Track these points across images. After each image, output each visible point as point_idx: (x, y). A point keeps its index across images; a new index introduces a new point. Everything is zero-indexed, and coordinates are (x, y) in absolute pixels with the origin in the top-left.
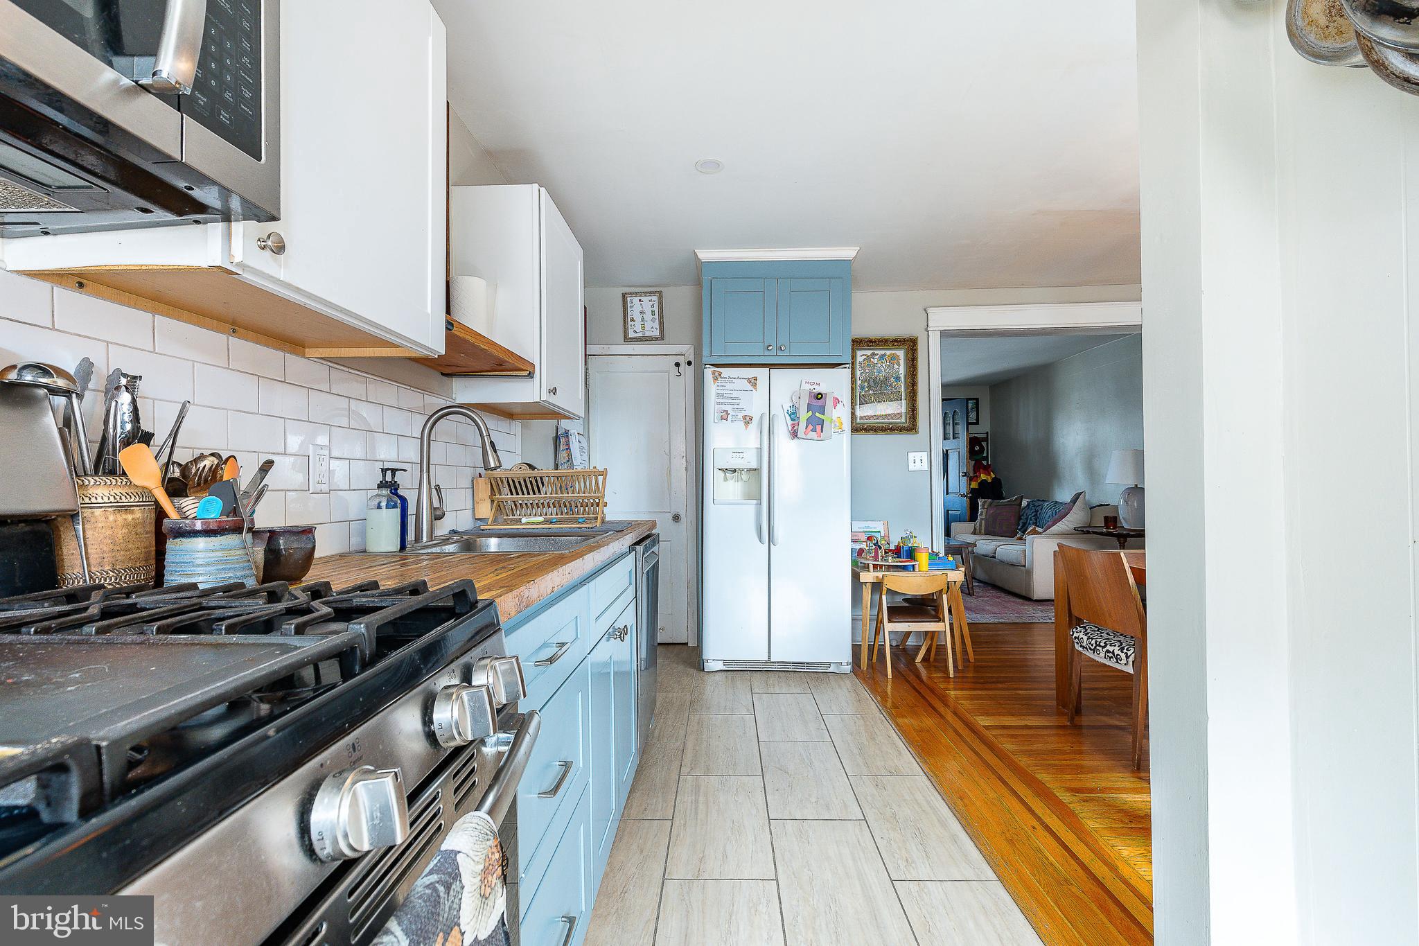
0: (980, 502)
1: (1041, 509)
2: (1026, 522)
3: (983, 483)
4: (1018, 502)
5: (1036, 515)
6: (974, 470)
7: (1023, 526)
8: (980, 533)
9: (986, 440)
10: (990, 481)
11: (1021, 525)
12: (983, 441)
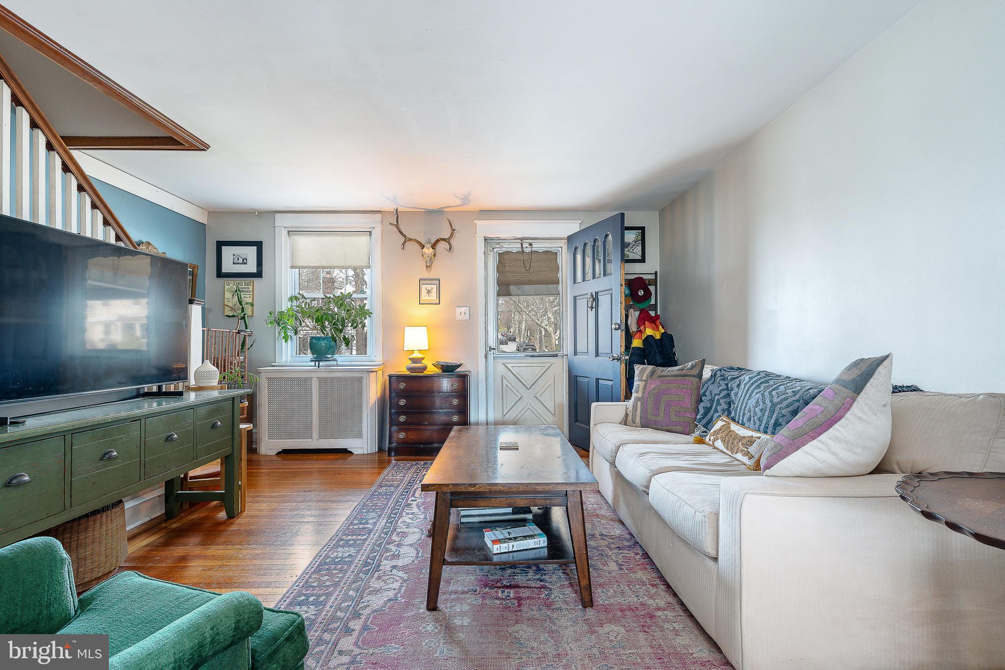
0: (638, 368)
1: (739, 385)
2: (711, 407)
3: (648, 340)
4: (696, 371)
5: (729, 395)
6: (638, 323)
7: (705, 415)
8: (633, 424)
9: (654, 282)
10: (658, 337)
11: (701, 411)
12: (650, 285)
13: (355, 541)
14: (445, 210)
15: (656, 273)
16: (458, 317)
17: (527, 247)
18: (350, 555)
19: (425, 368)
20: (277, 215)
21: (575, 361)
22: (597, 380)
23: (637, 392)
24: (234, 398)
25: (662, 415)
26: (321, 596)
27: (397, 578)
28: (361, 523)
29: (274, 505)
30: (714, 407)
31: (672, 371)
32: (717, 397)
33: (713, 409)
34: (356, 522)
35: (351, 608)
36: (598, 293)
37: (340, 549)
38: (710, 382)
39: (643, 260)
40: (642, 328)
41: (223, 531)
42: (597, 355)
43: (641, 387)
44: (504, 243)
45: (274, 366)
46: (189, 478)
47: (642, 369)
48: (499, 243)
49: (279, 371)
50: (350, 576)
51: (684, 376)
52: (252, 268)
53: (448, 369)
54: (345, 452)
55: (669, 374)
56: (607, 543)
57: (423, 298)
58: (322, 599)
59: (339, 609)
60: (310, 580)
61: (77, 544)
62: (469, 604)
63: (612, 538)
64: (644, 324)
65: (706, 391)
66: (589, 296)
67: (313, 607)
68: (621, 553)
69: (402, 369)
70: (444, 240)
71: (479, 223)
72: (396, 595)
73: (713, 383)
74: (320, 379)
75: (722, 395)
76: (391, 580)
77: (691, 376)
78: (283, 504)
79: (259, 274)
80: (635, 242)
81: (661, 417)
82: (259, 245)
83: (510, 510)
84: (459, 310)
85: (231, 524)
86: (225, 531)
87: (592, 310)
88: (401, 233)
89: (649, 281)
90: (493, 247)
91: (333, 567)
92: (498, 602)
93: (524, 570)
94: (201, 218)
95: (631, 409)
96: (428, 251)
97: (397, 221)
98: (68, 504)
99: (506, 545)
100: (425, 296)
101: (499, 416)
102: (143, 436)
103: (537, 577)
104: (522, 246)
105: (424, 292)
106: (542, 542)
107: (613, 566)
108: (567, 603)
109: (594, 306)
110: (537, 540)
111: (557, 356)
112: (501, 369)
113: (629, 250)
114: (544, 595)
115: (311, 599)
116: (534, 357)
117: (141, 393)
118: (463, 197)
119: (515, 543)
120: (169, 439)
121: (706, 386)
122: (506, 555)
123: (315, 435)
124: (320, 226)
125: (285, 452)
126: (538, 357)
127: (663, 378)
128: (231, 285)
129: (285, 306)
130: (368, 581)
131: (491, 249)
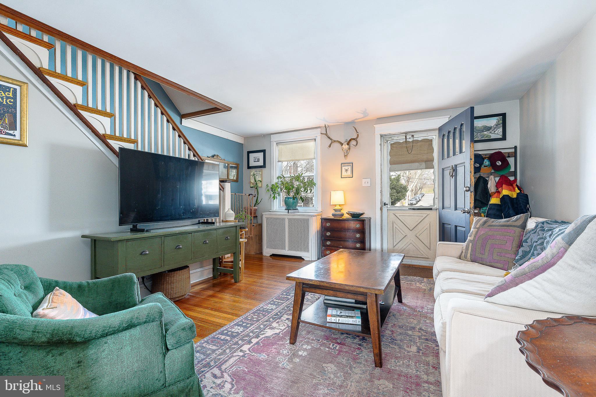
0: (475, 219)
3: (504, 198)
4: (519, 223)
6: (496, 186)
7: (523, 257)
8: (465, 259)
9: (515, 155)
11: (520, 254)
12: (509, 157)
13: (278, 302)
14: (355, 121)
15: (516, 148)
16: (364, 185)
17: (410, 138)
18: (272, 309)
19: (343, 215)
20: (272, 136)
21: (443, 213)
22: (456, 227)
23: (470, 236)
24: (236, 226)
25: (487, 254)
26: (248, 324)
27: (286, 325)
28: (286, 295)
29: (255, 280)
30: (532, 251)
31: (500, 222)
32: (535, 244)
33: (531, 253)
34: (284, 294)
35: (257, 333)
36: (456, 166)
37: (270, 305)
38: (533, 232)
39: (504, 138)
40: (500, 189)
41: (229, 287)
42: (456, 209)
43: (474, 233)
44: (394, 137)
45: (271, 212)
46: (223, 262)
47: (478, 220)
48: (391, 137)
49: (271, 214)
50: (266, 318)
51: (508, 226)
52: (261, 163)
53: (356, 216)
54: (300, 259)
55: (497, 224)
56: (420, 334)
57: (343, 174)
58: (248, 325)
59: (252, 332)
60: (249, 316)
61: (171, 282)
62: (312, 346)
63: (426, 332)
64: (502, 187)
65: (528, 239)
66: (451, 168)
67: (242, 328)
68: (425, 343)
69: (329, 215)
70: (354, 139)
71: (377, 126)
72: (279, 333)
73: (535, 233)
74: (290, 220)
75: (539, 242)
76: (283, 325)
77: (514, 226)
78: (259, 280)
79: (264, 166)
80: (497, 125)
81: (486, 256)
82: (264, 151)
83: (354, 301)
84: (364, 180)
85: (234, 285)
86: (231, 287)
87: (452, 177)
88: (329, 138)
89: (509, 154)
90: (387, 140)
91: (261, 312)
92: (327, 349)
93: (354, 337)
94: (240, 140)
95: (465, 248)
96: (346, 147)
97: (326, 132)
98: (163, 265)
99: (335, 318)
100: (344, 174)
101: (391, 247)
102: (193, 240)
103: (359, 342)
104: (406, 137)
105: (344, 170)
106: (357, 322)
107: (414, 349)
108: (367, 361)
109: (454, 175)
110: (355, 320)
111: (432, 209)
112: (392, 217)
113: (490, 132)
114: (356, 353)
115: (244, 324)
116: (414, 209)
117: (200, 222)
118: (363, 112)
119: (340, 319)
120: (205, 243)
121: (528, 235)
122: (335, 324)
123: (287, 248)
124: (291, 138)
125: (273, 256)
126: (417, 209)
127: (491, 227)
128: (253, 171)
129: (275, 181)
130: (272, 322)
131: (386, 141)
